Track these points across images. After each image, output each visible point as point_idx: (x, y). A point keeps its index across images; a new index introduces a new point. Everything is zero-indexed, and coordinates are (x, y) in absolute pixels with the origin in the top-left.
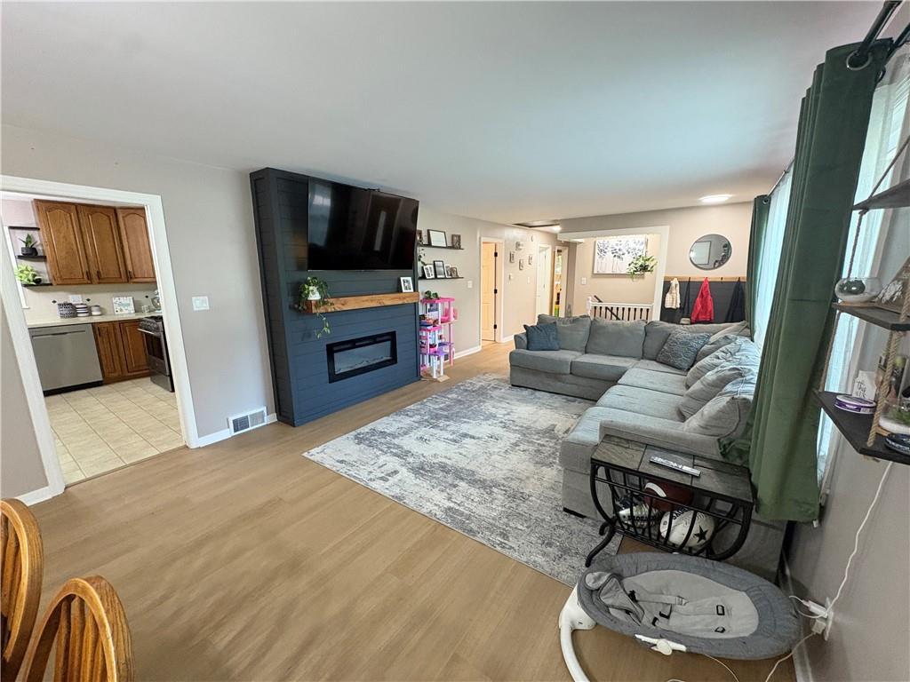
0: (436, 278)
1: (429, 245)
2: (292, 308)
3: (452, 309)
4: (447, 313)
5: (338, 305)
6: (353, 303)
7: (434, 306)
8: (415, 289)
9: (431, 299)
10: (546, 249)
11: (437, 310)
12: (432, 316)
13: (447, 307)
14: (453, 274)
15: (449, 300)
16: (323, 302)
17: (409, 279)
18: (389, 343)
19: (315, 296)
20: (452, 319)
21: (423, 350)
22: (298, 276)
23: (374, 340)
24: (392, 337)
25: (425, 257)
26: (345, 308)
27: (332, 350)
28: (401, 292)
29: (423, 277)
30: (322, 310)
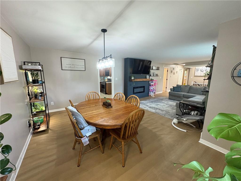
0: (153, 76)
1: (152, 69)
2: (129, 80)
3: (156, 82)
4: (155, 83)
5: (136, 80)
6: (138, 80)
7: (152, 82)
8: (149, 78)
9: (152, 80)
10: (182, 69)
11: (153, 83)
12: (152, 84)
13: (155, 82)
14: (157, 75)
15: (156, 81)
16: (134, 80)
17: (148, 76)
18: (143, 88)
19: (133, 78)
20: (156, 85)
21: (150, 91)
22: (131, 75)
23: (141, 87)
24: (144, 87)
25: (152, 72)
26: (137, 81)
27: (134, 88)
28: (146, 78)
29: (151, 76)
30: (134, 81)
